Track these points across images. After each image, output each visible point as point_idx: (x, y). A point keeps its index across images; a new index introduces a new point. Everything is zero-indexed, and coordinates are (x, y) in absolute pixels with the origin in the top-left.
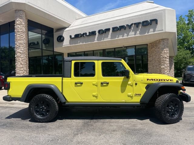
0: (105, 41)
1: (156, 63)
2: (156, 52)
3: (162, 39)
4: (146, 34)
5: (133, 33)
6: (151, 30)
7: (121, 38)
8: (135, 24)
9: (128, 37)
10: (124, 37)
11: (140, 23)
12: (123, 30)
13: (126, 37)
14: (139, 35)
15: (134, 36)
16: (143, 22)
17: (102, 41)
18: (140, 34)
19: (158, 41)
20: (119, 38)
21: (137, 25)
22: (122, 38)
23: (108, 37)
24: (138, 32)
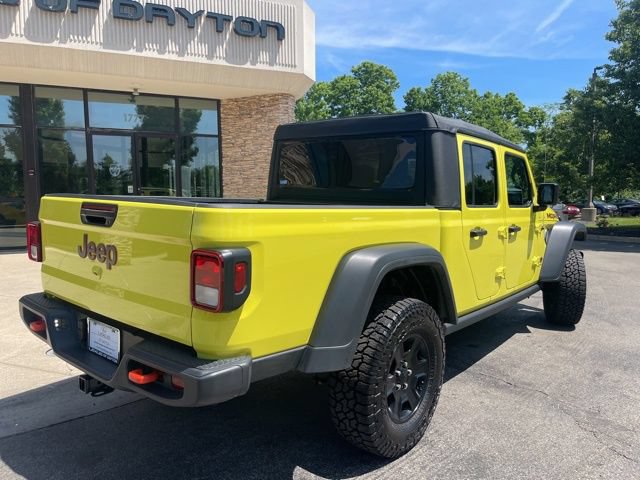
0: (72, 51)
1: (258, 168)
2: (258, 134)
3: (282, 95)
4: (248, 65)
5: (204, 49)
6: (264, 56)
7: (151, 53)
8: (211, 16)
9: (180, 59)
10: (166, 56)
11: (228, 19)
12: (159, 24)
13: (174, 57)
14: (223, 63)
15: (204, 60)
16: (242, 20)
17: (55, 44)
18: (227, 61)
19: (268, 99)
20: (145, 54)
21: (218, 21)
22: (155, 55)
23: (87, 33)
24: (221, 51)
